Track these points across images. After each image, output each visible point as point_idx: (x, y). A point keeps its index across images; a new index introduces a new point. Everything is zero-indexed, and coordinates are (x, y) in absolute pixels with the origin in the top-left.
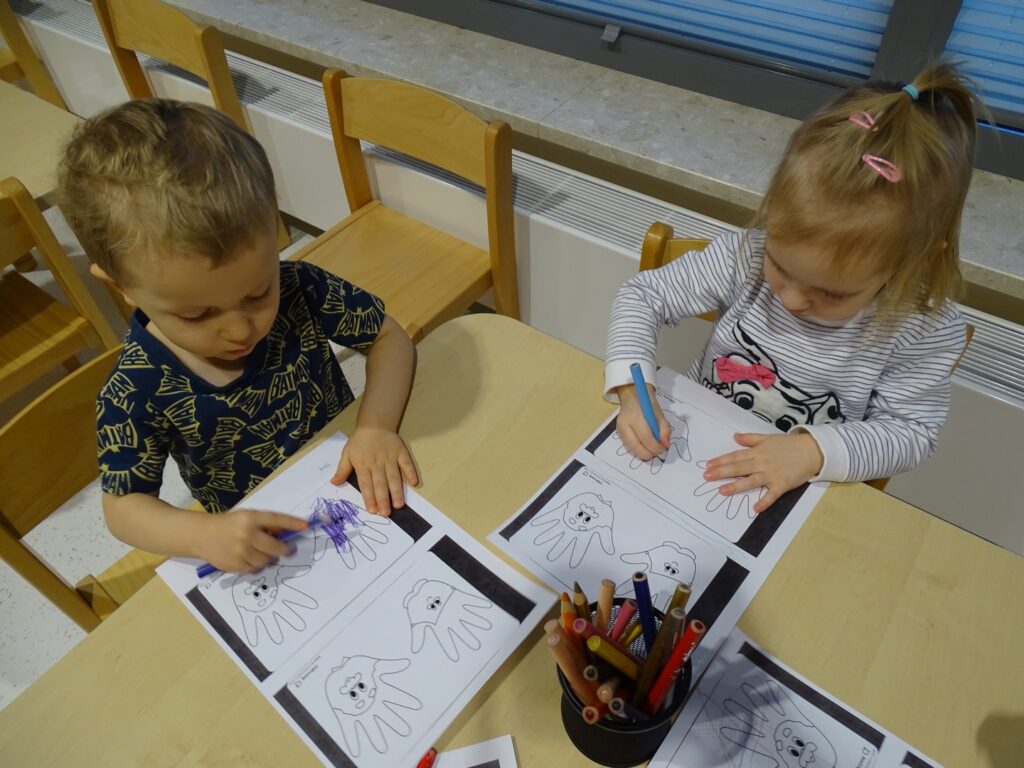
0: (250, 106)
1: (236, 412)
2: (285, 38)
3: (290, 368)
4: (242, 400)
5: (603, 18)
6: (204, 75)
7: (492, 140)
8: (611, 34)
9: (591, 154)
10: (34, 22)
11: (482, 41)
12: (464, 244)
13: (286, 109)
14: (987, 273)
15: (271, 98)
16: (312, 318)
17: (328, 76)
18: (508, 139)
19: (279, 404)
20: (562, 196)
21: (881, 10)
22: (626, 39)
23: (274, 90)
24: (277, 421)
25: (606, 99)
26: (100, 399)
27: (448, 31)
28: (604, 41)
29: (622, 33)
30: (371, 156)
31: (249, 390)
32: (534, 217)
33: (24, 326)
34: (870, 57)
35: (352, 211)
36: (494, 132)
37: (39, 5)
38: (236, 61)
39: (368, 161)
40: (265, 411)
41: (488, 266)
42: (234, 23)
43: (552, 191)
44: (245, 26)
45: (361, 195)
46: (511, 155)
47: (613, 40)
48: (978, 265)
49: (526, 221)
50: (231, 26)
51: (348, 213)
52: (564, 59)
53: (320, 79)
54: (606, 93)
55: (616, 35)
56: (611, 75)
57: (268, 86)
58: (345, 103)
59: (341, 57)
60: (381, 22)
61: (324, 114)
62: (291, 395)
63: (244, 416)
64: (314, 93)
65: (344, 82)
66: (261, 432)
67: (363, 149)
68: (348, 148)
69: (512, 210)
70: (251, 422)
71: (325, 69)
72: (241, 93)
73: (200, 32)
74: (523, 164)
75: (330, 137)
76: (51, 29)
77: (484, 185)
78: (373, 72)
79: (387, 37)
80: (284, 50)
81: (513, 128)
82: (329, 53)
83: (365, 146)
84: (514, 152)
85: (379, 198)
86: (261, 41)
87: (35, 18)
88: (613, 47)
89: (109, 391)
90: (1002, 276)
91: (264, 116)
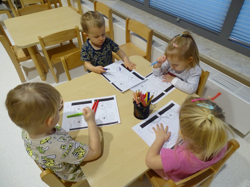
0: (114, 23)
1: (97, 55)
2: (123, 13)
3: (105, 51)
4: (98, 53)
5: (178, 17)
6: (108, 17)
7: (150, 32)
8: (178, 19)
9: (168, 39)
10: (83, 5)
11: (156, 18)
12: (143, 51)
13: (120, 25)
14: (228, 67)
15: (118, 22)
16: (110, 46)
17: (127, 19)
18: (152, 33)
19: (103, 56)
20: (161, 45)
21: (223, 21)
22: (181, 21)
23: (119, 21)
24: (102, 58)
25: (174, 30)
26: (82, 48)
27: (151, 16)
28: (177, 21)
29: (180, 20)
30: (132, 34)
31: (99, 52)
32: (155, 48)
33: (72, 50)
34: (220, 29)
35: (126, 43)
36: (150, 31)
37: (84, 2)
38: (114, 16)
39: (131, 35)
40: (101, 56)
41: (146, 55)
42: (115, 9)
43: (160, 44)
44: (117, 10)
45: (128, 40)
46: (152, 36)
47: (178, 21)
48: (226, 66)
49: (154, 48)
50: (115, 10)
51: (125, 43)
52: (170, 23)
53: (125, 20)
54: (175, 30)
55: (179, 20)
56: (177, 27)
57: (118, 21)
58: (129, 24)
59: (131, 17)
60: (140, 12)
61: (125, 26)
62: (105, 55)
63: (98, 56)
64: (124, 22)
65: (129, 20)
66: (100, 59)
67: (130, 33)
68: (128, 31)
69: (151, 46)
70: (99, 57)
71: (126, 18)
72: (113, 21)
73: (109, 9)
74: (154, 38)
75: (125, 30)
76: (86, 6)
77: (147, 40)
78: (136, 20)
79: (140, 15)
80: (122, 15)
81: (154, 31)
82: (129, 16)
83: (131, 32)
84: (153, 36)
85: (131, 42)
86: (119, 13)
87: (84, 4)
88: (178, 22)
89: (83, 48)
90: (230, 68)
91: (116, 25)
